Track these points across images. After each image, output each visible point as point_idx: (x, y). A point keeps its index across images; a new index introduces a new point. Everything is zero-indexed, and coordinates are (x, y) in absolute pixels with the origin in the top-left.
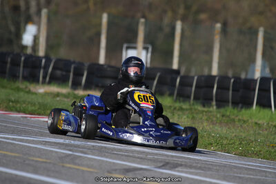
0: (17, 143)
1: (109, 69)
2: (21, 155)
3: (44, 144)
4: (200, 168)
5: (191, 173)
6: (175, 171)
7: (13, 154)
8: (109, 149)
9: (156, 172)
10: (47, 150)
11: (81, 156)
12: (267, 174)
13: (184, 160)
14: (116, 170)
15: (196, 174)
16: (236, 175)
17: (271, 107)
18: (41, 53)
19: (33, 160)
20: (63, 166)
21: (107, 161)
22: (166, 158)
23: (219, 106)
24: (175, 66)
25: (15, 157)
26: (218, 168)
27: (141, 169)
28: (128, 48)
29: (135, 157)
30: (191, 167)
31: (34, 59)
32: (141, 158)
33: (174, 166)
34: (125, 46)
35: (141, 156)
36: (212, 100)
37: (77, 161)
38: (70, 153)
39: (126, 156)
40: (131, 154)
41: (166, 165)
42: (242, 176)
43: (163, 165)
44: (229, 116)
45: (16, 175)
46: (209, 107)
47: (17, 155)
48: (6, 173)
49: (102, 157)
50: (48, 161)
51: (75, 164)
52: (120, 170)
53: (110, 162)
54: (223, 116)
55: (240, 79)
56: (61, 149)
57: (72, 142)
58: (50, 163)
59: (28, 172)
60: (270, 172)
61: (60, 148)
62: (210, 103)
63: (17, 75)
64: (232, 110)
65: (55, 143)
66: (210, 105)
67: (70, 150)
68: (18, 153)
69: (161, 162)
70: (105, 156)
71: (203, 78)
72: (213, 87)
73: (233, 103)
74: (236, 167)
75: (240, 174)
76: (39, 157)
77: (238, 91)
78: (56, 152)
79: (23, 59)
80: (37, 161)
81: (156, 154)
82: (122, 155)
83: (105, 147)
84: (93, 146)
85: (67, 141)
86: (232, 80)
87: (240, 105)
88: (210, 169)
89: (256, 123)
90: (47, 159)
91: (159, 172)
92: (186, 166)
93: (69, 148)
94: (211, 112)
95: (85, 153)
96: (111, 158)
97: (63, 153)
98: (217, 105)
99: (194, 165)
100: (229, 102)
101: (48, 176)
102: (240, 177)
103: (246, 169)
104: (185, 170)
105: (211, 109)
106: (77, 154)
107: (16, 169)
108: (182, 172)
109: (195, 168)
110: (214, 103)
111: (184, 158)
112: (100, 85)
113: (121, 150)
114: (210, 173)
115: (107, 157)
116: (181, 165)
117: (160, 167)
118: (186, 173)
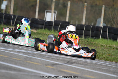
0: (5, 51)
1: (40, 21)
2: (8, 57)
3: (17, 52)
4: (82, 64)
5: (79, 66)
6: (73, 65)
7: (5, 56)
8: (44, 55)
9: (64, 65)
10: (18, 55)
11: (33, 58)
12: (110, 68)
13: (75, 60)
14: (48, 64)
15: (81, 67)
16: (98, 68)
17: (107, 38)
18: (12, 13)
19: (14, 59)
20: (27, 62)
21: (44, 60)
22: (67, 59)
23: (85, 38)
24: (67, 20)
25: (6, 57)
26: (89, 64)
27: (59, 64)
28: (47, 12)
29: (55, 59)
30: (78, 64)
31: (9, 16)
32: (57, 59)
33: (72, 63)
34: (46, 11)
35: (57, 58)
36: (83, 35)
37: (32, 60)
38: (28, 56)
39: (51, 58)
40: (53, 58)
41: (68, 62)
42: (100, 68)
43: (67, 63)
44: (90, 42)
45: (8, 66)
46: (81, 38)
47: (7, 57)
48: (4, 65)
49: (41, 58)
50: (20, 60)
51: (31, 61)
52: (50, 64)
53: (45, 61)
54: (87, 42)
55: (95, 26)
56: (25, 54)
57: (28, 52)
58: (21, 61)
59: (12, 64)
60: (111, 67)
61: (23, 54)
62: (82, 36)
63: (2, 22)
64: (91, 39)
65: (21, 52)
66: (82, 37)
67: (28, 55)
68: (7, 56)
69: (66, 61)
70: (42, 58)
71: (79, 26)
72: (83, 30)
73: (91, 36)
74: (97, 64)
75: (99, 67)
76: (16, 58)
77: (94, 31)
78: (22, 56)
79: (4, 15)
80: (15, 60)
81: (63, 58)
82: (50, 58)
83: (42, 54)
84: (37, 54)
85: (26, 51)
86: (91, 27)
87: (94, 37)
88: (86, 65)
89: (102, 45)
90: (19, 59)
91: (66, 66)
92: (76, 63)
93: (27, 54)
94: (82, 40)
95: (34, 57)
96: (45, 59)
97: (26, 56)
98: (84, 37)
99: (80, 63)
100: (89, 36)
101: (21, 66)
102: (99, 69)
103: (101, 65)
104: (76, 65)
105: (82, 39)
106: (31, 57)
107: (8, 63)
108: (75, 66)
109: (80, 64)
110: (84, 36)
111: (75, 59)
112: (36, 27)
113: (48, 56)
114: (87, 66)
115: (43, 58)
116: (74, 63)
117: (66, 63)
118: (77, 66)
